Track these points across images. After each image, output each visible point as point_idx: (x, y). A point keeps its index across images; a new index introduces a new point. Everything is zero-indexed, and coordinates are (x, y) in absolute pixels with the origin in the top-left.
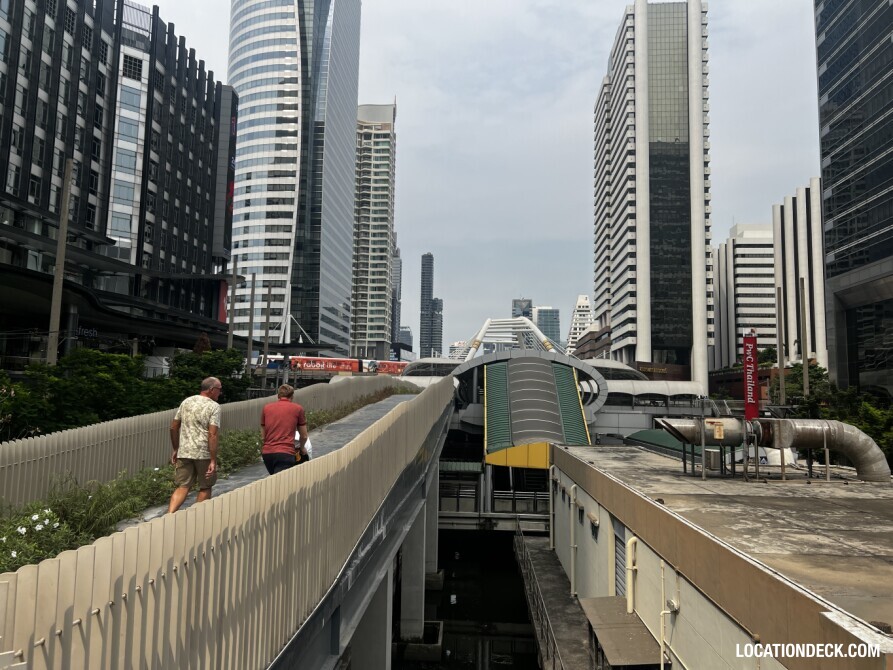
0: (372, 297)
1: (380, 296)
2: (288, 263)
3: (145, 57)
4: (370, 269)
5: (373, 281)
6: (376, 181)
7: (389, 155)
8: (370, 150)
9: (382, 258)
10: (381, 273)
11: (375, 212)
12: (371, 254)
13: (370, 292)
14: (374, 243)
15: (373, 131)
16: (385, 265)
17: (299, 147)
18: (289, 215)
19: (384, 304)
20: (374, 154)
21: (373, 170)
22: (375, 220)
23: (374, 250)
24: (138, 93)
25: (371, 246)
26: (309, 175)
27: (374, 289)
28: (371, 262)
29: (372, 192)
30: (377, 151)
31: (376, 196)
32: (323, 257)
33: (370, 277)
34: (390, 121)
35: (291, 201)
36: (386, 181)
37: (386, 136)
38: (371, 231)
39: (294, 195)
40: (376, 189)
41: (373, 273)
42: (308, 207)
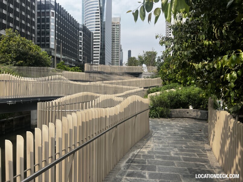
0: (116, 63)
1: (117, 63)
2: (99, 58)
3: (82, 32)
4: (115, 57)
5: (116, 60)
6: (116, 36)
7: (119, 30)
8: (114, 29)
9: (118, 54)
10: (118, 58)
11: (116, 43)
12: (115, 53)
13: (115, 62)
14: (116, 51)
15: (115, 24)
16: (118, 56)
17: (100, 33)
18: (99, 48)
19: (118, 63)
20: (115, 30)
21: (115, 33)
22: (116, 45)
23: (116, 52)
24: (81, 38)
25: (115, 51)
26: (102, 39)
27: (116, 61)
28: (115, 55)
29: (115, 39)
30: (116, 29)
31: (116, 40)
32: (106, 56)
33: (115, 59)
34: (119, 22)
35: (99, 45)
36: (118, 36)
37: (118, 25)
38: (115, 48)
39: (100, 43)
40: (116, 38)
41: (116, 58)
42: (102, 45)
